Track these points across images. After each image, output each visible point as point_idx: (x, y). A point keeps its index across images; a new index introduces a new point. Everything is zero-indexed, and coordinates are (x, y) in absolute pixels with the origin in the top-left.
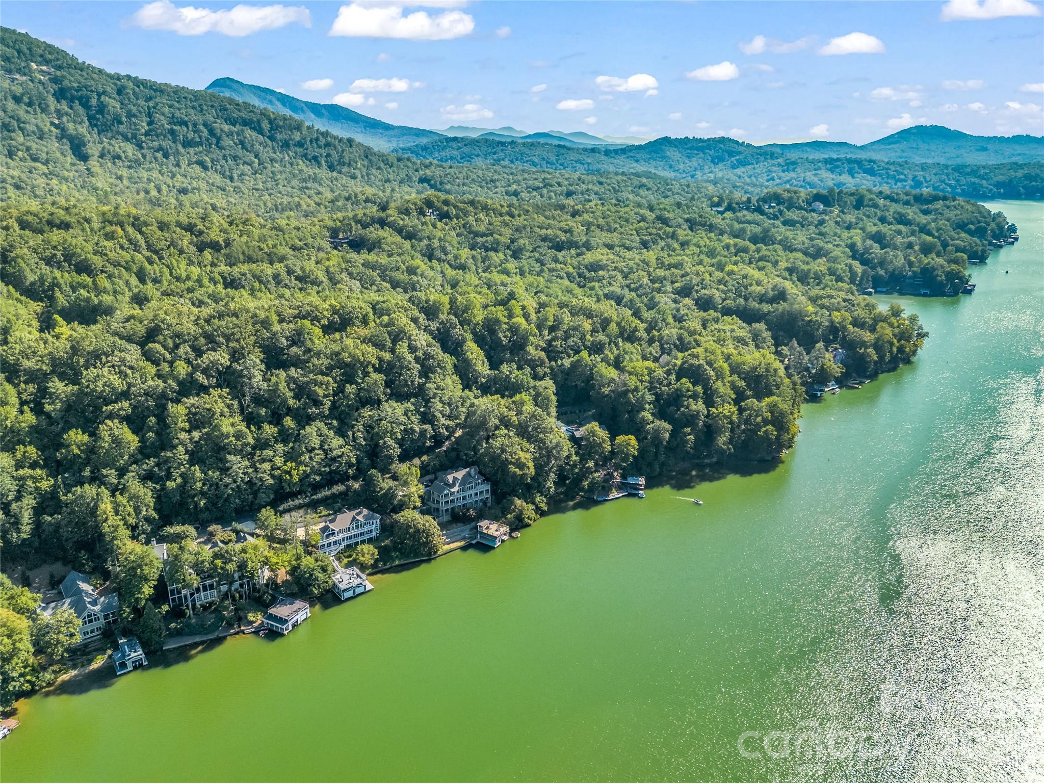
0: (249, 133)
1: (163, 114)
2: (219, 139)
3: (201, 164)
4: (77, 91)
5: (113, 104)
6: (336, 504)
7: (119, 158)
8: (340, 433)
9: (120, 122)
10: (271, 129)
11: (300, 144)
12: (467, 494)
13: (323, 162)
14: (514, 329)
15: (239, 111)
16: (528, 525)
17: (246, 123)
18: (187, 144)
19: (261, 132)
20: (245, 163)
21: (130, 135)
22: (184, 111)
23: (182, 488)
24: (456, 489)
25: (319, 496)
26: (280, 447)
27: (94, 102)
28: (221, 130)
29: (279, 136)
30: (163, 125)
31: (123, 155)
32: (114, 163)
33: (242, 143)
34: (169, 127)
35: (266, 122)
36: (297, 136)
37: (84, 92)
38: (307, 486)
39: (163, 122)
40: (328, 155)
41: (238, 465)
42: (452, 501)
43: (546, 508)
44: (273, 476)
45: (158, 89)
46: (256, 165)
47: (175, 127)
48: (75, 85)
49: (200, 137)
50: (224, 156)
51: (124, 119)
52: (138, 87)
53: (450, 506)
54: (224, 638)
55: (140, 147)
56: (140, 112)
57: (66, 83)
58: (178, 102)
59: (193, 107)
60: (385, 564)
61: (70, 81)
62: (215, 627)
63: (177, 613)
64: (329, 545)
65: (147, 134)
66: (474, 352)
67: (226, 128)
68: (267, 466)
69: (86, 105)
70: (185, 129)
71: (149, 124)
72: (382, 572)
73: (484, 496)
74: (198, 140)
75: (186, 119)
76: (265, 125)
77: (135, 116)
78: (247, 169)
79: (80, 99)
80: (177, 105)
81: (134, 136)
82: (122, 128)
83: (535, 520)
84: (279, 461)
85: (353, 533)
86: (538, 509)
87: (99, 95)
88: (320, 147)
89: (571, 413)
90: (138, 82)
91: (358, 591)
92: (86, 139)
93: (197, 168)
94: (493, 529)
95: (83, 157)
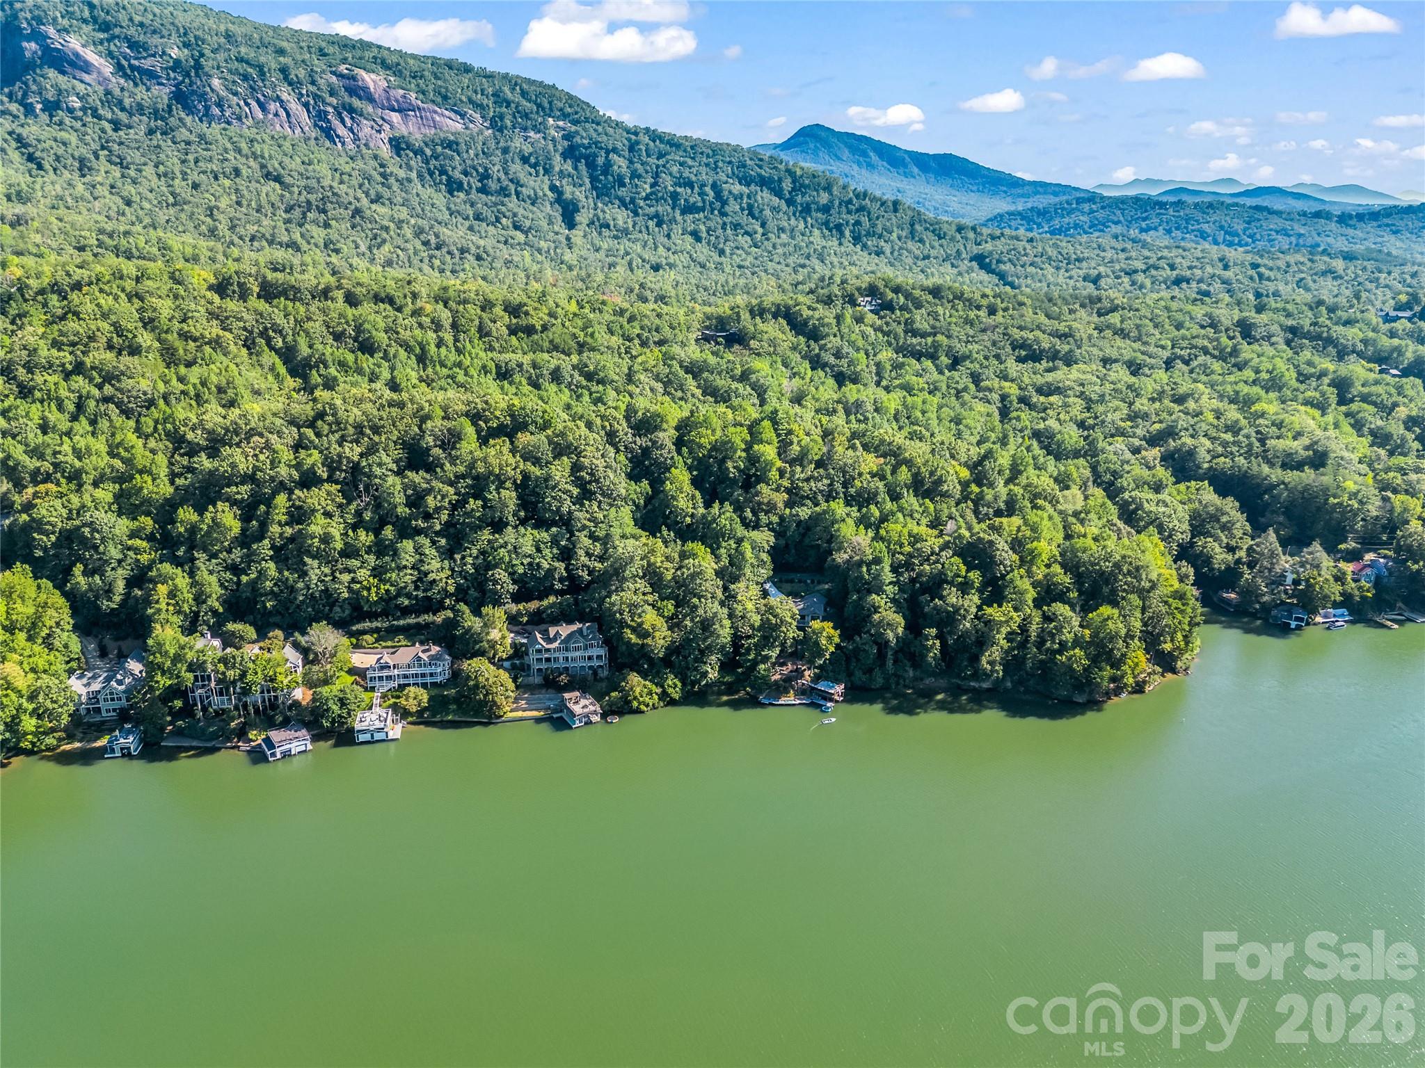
0: (765, 197)
1: (671, 174)
2: (724, 203)
3: (696, 235)
4: (586, 148)
5: (620, 164)
6: (415, 634)
7: (608, 226)
8: (448, 554)
9: (622, 185)
10: (793, 189)
11: (826, 209)
12: (570, 655)
13: (847, 233)
14: (753, 460)
15: (760, 167)
16: (638, 711)
17: (764, 182)
18: (689, 209)
19: (778, 193)
20: (746, 233)
21: (628, 199)
22: (694, 170)
23: (253, 584)
24: (555, 645)
25: (402, 622)
26: (371, 559)
27: (600, 161)
28: (730, 192)
29: (799, 199)
30: (666, 187)
31: (612, 223)
32: (600, 234)
33: (750, 207)
34: (672, 189)
35: (789, 180)
36: (824, 198)
37: (594, 149)
38: (388, 607)
39: (667, 182)
40: (858, 223)
41: (315, 570)
42: (548, 660)
43: (676, 696)
44: (349, 589)
45: (673, 143)
46: (758, 236)
47: (679, 190)
48: (586, 142)
49: (704, 201)
50: (725, 224)
51: (627, 180)
52: (654, 141)
53: (544, 666)
54: (219, 749)
55: (636, 214)
56: (647, 172)
57: (578, 140)
58: (693, 158)
59: (707, 165)
60: (434, 716)
61: (582, 137)
62: (214, 736)
63: (187, 711)
64: (381, 678)
65: (647, 198)
66: (680, 480)
67: (737, 188)
68: (346, 578)
69: (591, 165)
70: (689, 191)
71: (652, 186)
72: (427, 723)
73: (595, 663)
74: (700, 204)
75: (694, 179)
76: (787, 185)
77: (639, 177)
78: (744, 241)
79: (586, 157)
80: (690, 162)
81: (633, 201)
82: (622, 192)
83: (654, 707)
84: (363, 574)
85: (413, 671)
86: (664, 695)
87: (608, 152)
88: (849, 212)
89: (800, 581)
90: (655, 136)
91: (378, 736)
92: (580, 205)
93: (689, 238)
94: (581, 705)
95: (571, 225)
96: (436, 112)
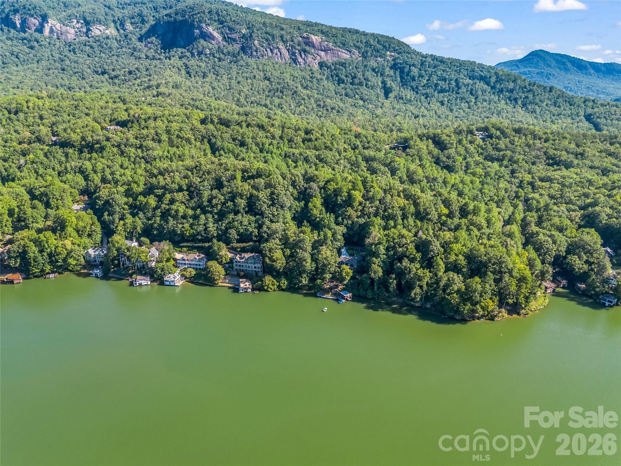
0: (480, 85)
1: (437, 76)
2: (459, 88)
3: (442, 103)
4: (401, 64)
5: (415, 71)
6: (200, 249)
7: (402, 99)
8: (216, 221)
9: (414, 80)
10: (496, 82)
11: (511, 91)
12: (248, 265)
13: (520, 102)
15: (482, 71)
16: (267, 291)
17: (482, 78)
18: (442, 91)
19: (488, 84)
20: (467, 102)
21: (415, 87)
22: (448, 73)
23: (152, 224)
24: (243, 260)
25: (197, 245)
26: (191, 220)
27: (406, 70)
28: (463, 83)
29: (498, 86)
30: (433, 81)
31: (404, 97)
32: (398, 102)
33: (472, 90)
34: (436, 82)
35: (495, 77)
36: (511, 85)
37: (404, 65)
38: (193, 238)
39: (435, 79)
40: (527, 97)
41: (171, 222)
42: (240, 266)
43: (284, 287)
44: (181, 231)
45: (442, 61)
46: (472, 103)
47: (439, 82)
48: (401, 61)
49: (449, 87)
50: (457, 97)
51: (417, 78)
52: (434, 60)
53: (238, 268)
54: (123, 279)
55: (417, 93)
56: (426, 74)
57: (398, 61)
58: (450, 68)
59: (455, 71)
60: (195, 280)
61: (400, 60)
62: (123, 275)
63: (118, 265)
64: (182, 264)
65: (424, 86)
67: (468, 81)
68: (180, 226)
69: (402, 72)
70: (444, 83)
71: (427, 81)
72: (192, 282)
73: (257, 270)
74: (447, 89)
75: (447, 77)
76: (493, 79)
77: (422, 77)
78: (464, 105)
79: (400, 68)
80: (448, 69)
81: (417, 87)
82: (414, 84)
83: (274, 290)
84: (187, 225)
85: (192, 263)
86: (279, 287)
87: (410, 66)
88: (523, 92)
89: (356, 250)
90: (434, 58)
91: (172, 284)
92: (393, 89)
93: (439, 104)
95: (387, 97)
96: (339, 51)
